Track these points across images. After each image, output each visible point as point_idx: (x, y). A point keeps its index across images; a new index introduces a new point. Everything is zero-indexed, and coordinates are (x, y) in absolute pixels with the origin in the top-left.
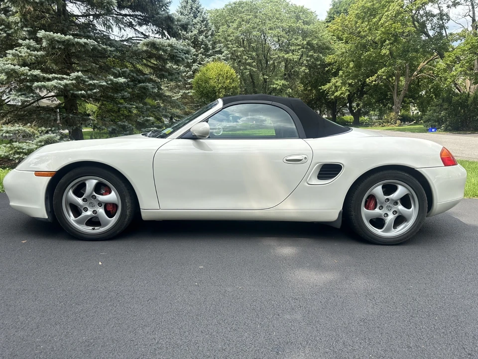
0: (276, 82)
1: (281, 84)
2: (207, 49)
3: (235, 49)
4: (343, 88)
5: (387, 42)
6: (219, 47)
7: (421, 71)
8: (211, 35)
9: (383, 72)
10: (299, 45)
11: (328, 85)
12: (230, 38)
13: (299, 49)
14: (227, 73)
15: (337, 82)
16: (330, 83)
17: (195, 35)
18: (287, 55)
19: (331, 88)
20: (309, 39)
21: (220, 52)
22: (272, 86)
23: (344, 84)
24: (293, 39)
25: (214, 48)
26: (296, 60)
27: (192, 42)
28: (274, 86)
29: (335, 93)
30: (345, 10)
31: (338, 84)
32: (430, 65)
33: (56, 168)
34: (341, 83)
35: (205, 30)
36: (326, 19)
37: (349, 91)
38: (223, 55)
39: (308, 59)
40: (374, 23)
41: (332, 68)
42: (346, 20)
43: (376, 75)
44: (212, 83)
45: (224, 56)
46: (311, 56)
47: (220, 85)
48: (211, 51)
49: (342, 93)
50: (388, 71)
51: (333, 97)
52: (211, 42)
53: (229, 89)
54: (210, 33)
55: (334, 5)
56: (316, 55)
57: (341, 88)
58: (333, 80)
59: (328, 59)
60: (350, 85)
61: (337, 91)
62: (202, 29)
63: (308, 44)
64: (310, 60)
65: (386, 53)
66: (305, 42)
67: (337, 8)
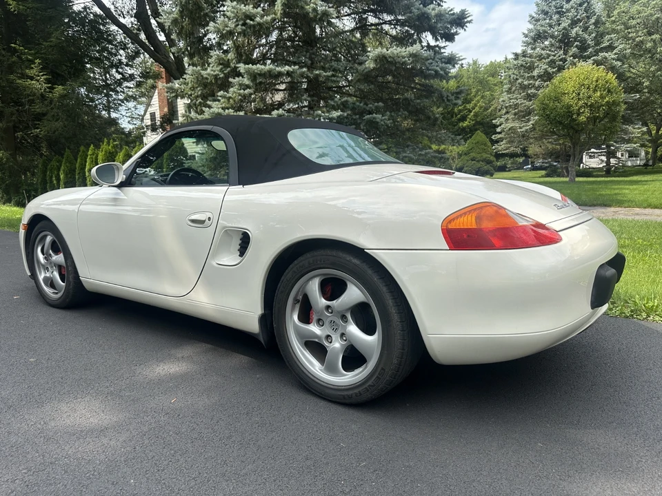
2: (583, 47)
3: (641, 39)
6: (608, 41)
8: (594, 24)
12: (633, 22)
14: (597, 81)
17: (564, 28)
21: (610, 48)
25: (598, 44)
27: (560, 41)
35: (583, 18)
38: (615, 51)
44: (566, 99)
45: (616, 54)
47: (581, 103)
48: (590, 50)
52: (594, 35)
53: (599, 107)
54: (593, 21)
62: (578, 17)
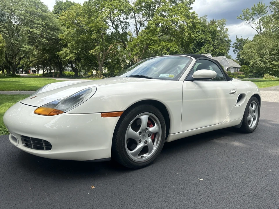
0: (25, 47)
1: (29, 48)
4: (71, 55)
5: (94, 32)
7: (110, 50)
9: (98, 48)
10: (39, 24)
11: (61, 52)
13: (41, 27)
15: (67, 51)
16: (62, 51)
18: (32, 29)
19: (63, 54)
20: (47, 22)
22: (22, 49)
23: (71, 52)
24: (36, 20)
26: (39, 33)
28: (24, 49)
29: (66, 57)
30: (65, 8)
31: (68, 52)
32: (114, 47)
33: (123, 108)
34: (70, 52)
36: (53, 11)
37: (75, 57)
39: (47, 34)
40: (92, 20)
41: (63, 42)
42: (70, 15)
43: (95, 49)
46: (49, 33)
49: (70, 58)
50: (101, 48)
51: (65, 60)
55: (58, 4)
56: (52, 32)
57: (70, 55)
58: (65, 49)
59: (60, 36)
60: (75, 53)
61: (67, 56)
63: (46, 24)
64: (48, 35)
65: (94, 38)
66: (44, 24)
67: (59, 6)
